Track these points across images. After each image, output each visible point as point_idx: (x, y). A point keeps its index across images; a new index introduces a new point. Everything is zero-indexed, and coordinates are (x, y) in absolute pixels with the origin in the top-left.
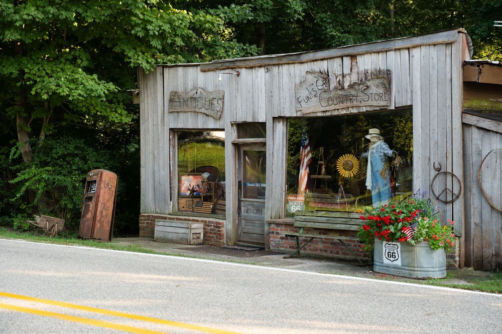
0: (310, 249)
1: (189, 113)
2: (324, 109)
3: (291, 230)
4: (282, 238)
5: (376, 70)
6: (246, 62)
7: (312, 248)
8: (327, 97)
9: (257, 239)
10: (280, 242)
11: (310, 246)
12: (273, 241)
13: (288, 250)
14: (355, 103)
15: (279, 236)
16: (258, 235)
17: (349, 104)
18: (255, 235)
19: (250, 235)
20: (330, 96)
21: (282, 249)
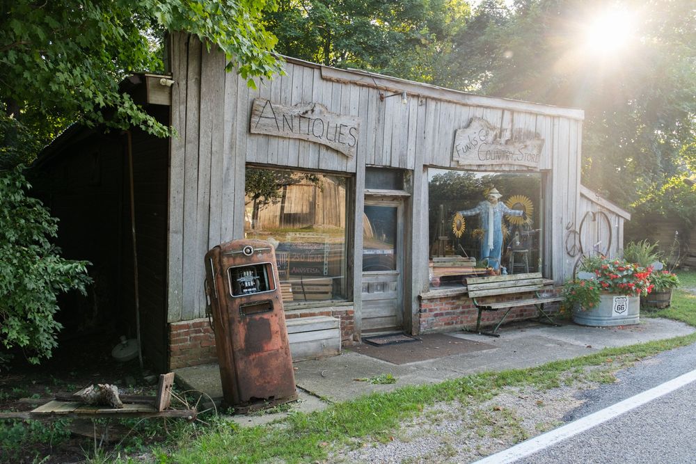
0: (468, 321)
1: (291, 141)
2: (481, 163)
3: (447, 304)
4: (436, 315)
5: (527, 131)
6: (397, 85)
7: (469, 319)
8: (486, 150)
9: (382, 325)
10: (435, 321)
11: (467, 317)
12: (425, 321)
13: (443, 328)
14: (510, 161)
15: (433, 313)
16: (384, 319)
17: (505, 161)
18: (379, 319)
19: (372, 320)
20: (489, 149)
21: (436, 328)
